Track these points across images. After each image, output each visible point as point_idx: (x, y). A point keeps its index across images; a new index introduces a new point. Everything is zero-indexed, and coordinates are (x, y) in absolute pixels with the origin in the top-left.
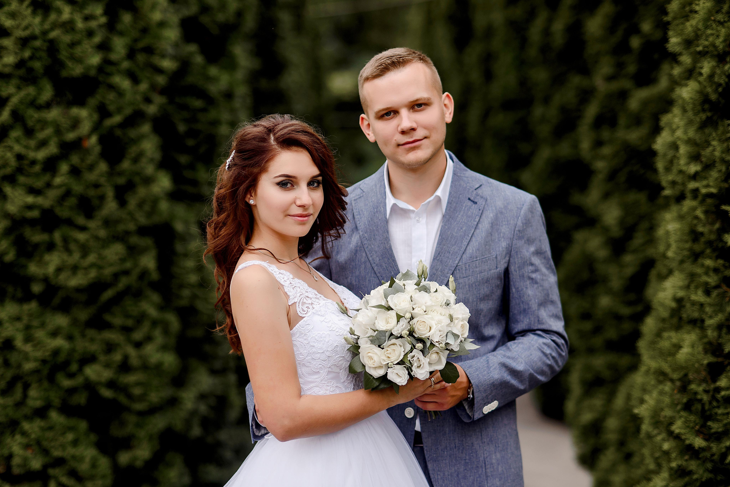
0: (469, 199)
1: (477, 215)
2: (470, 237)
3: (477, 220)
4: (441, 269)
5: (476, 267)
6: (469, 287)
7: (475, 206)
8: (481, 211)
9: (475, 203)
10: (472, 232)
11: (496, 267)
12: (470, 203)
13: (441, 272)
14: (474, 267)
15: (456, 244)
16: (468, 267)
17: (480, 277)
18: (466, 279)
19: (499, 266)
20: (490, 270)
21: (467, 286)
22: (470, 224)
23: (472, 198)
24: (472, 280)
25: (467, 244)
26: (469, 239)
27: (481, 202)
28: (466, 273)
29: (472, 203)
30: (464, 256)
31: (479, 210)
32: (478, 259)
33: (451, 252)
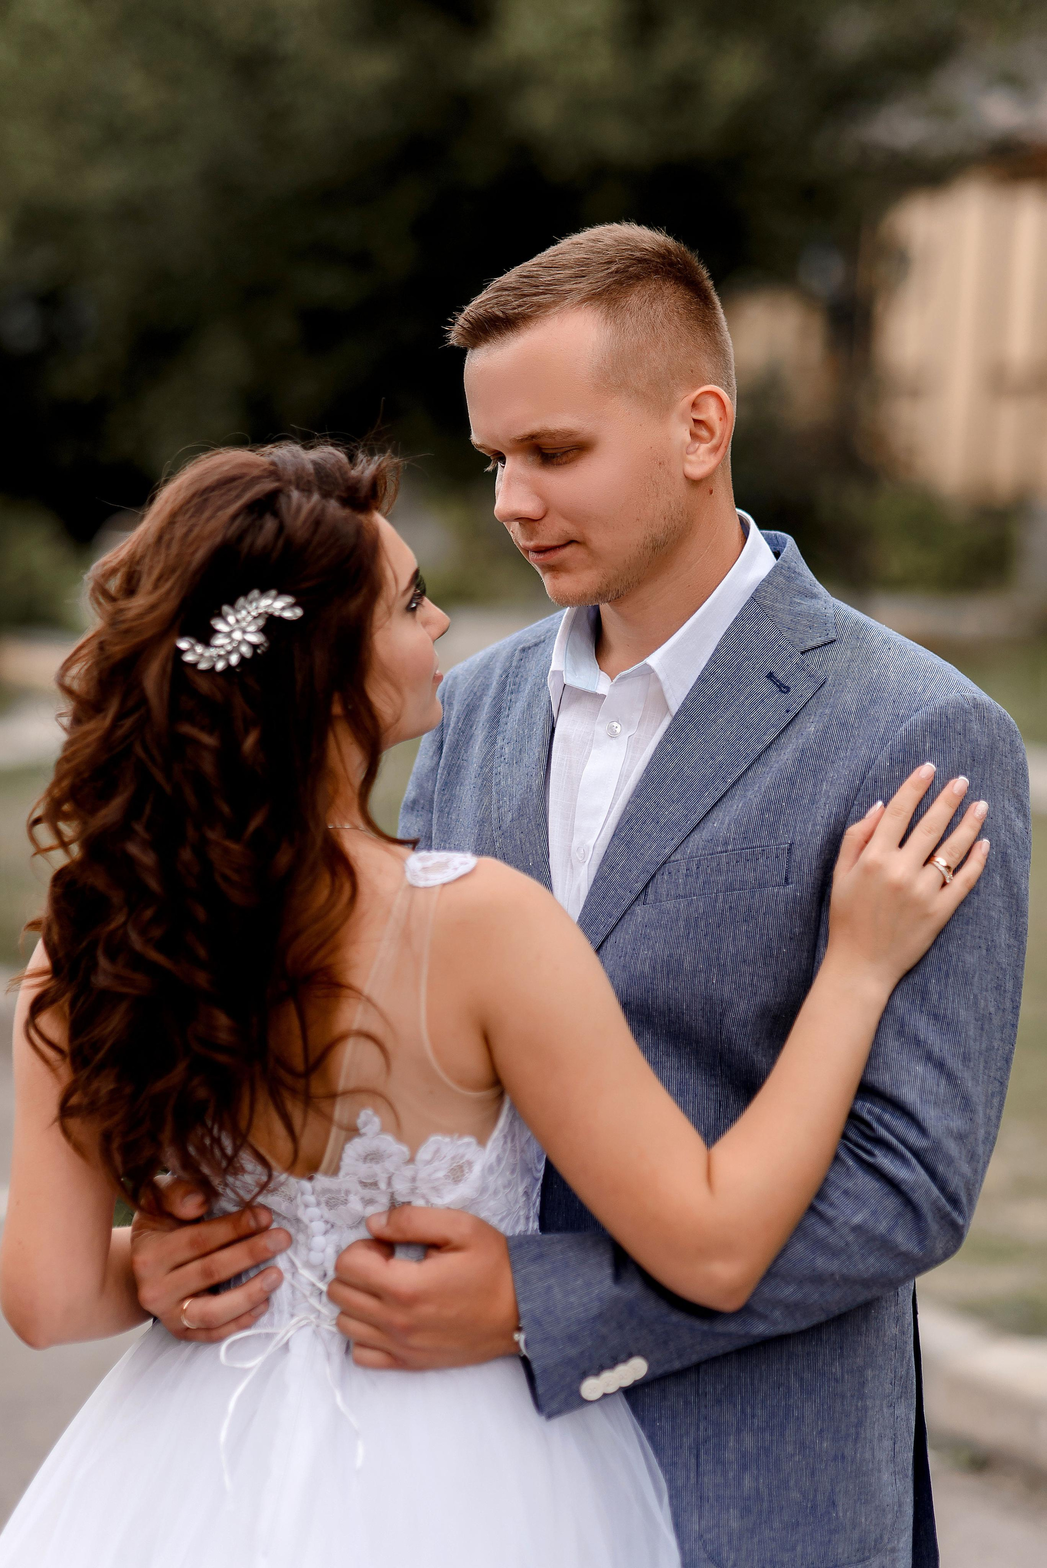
0: (770, 676)
1: (773, 726)
2: (728, 786)
3: (768, 739)
4: (623, 866)
5: (719, 871)
6: (687, 926)
7: (779, 698)
8: (791, 715)
9: (784, 689)
10: (740, 772)
11: (786, 879)
12: (768, 687)
13: (623, 874)
14: (712, 870)
15: (684, 800)
16: (695, 868)
17: (725, 901)
18: (683, 903)
19: (794, 877)
20: (762, 885)
21: (681, 923)
22: (742, 748)
23: (780, 676)
24: (698, 906)
25: (712, 803)
26: (725, 790)
27: (802, 689)
28: (685, 884)
29: (775, 688)
30: (696, 836)
31: (787, 711)
32: (730, 847)
33: (663, 821)
